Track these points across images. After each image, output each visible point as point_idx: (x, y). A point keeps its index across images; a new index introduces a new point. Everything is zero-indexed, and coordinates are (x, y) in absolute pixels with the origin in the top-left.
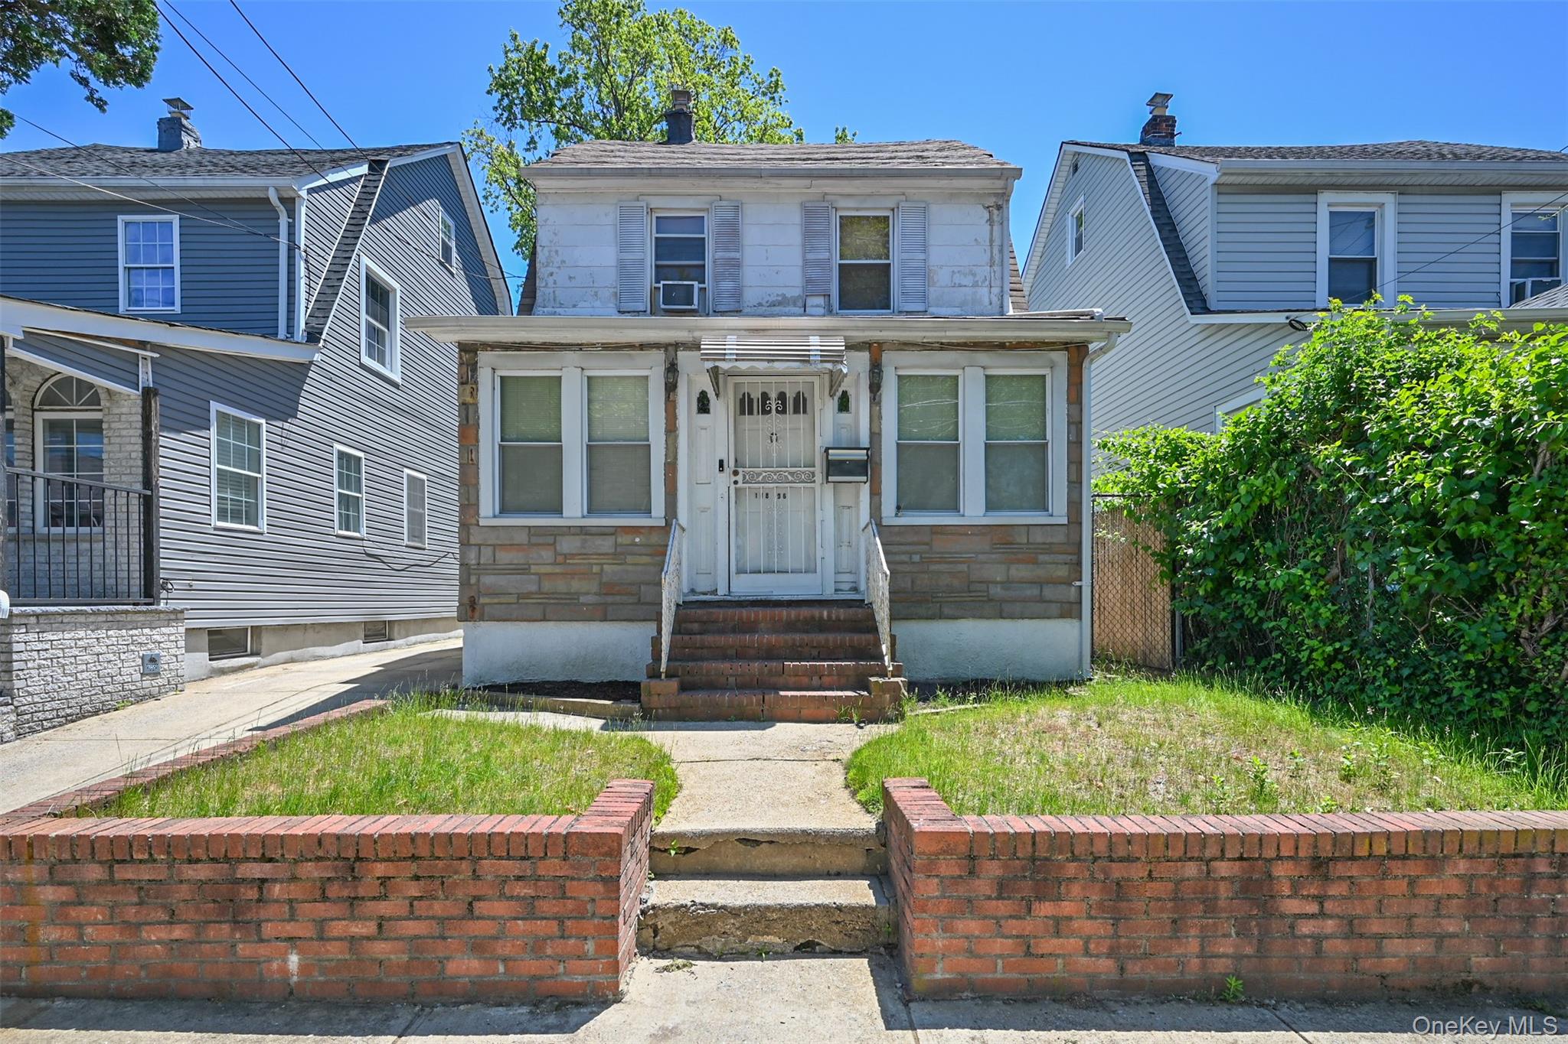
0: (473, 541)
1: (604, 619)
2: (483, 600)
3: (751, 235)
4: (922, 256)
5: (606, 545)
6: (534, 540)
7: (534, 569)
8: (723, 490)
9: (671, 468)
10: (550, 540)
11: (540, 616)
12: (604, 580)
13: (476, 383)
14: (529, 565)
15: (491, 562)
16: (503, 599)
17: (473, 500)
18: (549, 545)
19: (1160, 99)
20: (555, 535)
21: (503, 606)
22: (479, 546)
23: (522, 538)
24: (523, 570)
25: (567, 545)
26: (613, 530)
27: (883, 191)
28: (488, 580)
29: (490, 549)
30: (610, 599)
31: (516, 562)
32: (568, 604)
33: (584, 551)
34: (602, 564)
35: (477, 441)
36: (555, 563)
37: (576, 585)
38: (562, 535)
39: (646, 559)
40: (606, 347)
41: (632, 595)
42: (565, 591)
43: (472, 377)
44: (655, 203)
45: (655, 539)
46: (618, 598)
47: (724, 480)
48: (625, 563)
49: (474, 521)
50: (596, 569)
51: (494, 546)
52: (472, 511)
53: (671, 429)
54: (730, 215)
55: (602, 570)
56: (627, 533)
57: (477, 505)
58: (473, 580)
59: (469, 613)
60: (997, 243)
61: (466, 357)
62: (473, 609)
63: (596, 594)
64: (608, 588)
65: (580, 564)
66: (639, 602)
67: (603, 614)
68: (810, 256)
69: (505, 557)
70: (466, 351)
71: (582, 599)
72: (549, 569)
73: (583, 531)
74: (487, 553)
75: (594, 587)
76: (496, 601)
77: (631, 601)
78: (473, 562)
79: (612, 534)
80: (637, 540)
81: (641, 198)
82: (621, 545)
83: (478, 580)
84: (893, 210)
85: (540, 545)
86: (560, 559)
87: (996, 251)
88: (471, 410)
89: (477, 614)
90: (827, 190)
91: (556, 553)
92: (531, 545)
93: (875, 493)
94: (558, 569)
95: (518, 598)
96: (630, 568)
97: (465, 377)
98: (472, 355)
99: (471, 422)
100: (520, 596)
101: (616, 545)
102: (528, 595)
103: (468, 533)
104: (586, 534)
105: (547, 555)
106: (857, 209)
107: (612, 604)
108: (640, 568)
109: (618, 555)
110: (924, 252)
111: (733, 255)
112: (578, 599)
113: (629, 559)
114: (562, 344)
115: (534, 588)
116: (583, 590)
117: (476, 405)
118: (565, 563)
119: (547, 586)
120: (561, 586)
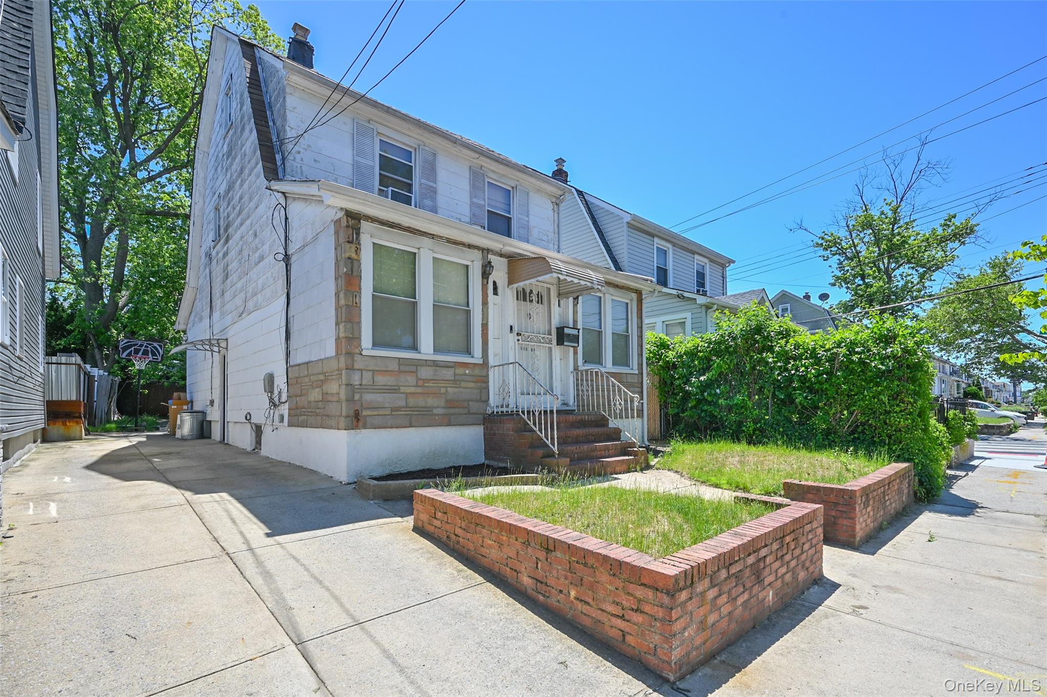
0: (356, 366)
1: (449, 424)
2: (365, 413)
3: (442, 174)
4: (527, 219)
5: (448, 374)
6: (402, 368)
7: (403, 389)
8: (511, 344)
9: (485, 327)
10: (413, 369)
11: (408, 424)
12: (449, 398)
13: (359, 244)
14: (399, 386)
15: (371, 383)
16: (382, 412)
17: (356, 335)
18: (412, 372)
19: (560, 161)
20: (417, 366)
21: (380, 417)
22: (361, 370)
23: (394, 366)
24: (394, 390)
25: (425, 373)
26: (453, 364)
27: (510, 176)
28: (368, 397)
29: (370, 373)
30: (452, 411)
31: (389, 384)
32: (426, 415)
33: (436, 378)
34: (447, 387)
35: (360, 289)
36: (417, 386)
37: (431, 401)
38: (422, 366)
39: (472, 385)
40: (449, 241)
41: (464, 408)
42: (423, 405)
43: (357, 238)
44: (382, 130)
45: (477, 372)
46: (457, 411)
47: (512, 337)
48: (461, 387)
49: (357, 351)
50: (443, 390)
51: (373, 371)
52: (355, 343)
53: (485, 303)
54: (431, 158)
55: (447, 391)
56: (461, 367)
57: (359, 338)
58: (357, 397)
59: (355, 422)
60: (556, 222)
61: (351, 222)
62: (358, 420)
63: (443, 407)
64: (451, 404)
65: (433, 387)
66: (469, 413)
67: (448, 421)
68: (475, 200)
69: (381, 380)
70: (352, 218)
71: (435, 411)
72: (412, 390)
73: (435, 364)
74: (367, 377)
75: (442, 403)
76: (375, 413)
77: (464, 412)
78: (357, 383)
79: (452, 367)
80: (467, 372)
81: (371, 122)
82: (458, 375)
83: (361, 397)
84: (513, 188)
85: (408, 372)
86: (420, 383)
87: (556, 227)
88: (356, 264)
89: (361, 424)
90: (484, 164)
91: (418, 379)
92: (400, 372)
93: (575, 353)
94: (419, 390)
95: (392, 411)
96: (462, 390)
97: (351, 239)
98: (356, 221)
99: (355, 273)
100: (393, 409)
101: (455, 375)
102: (398, 409)
103: (353, 361)
104: (436, 366)
105: (411, 379)
106: (496, 181)
107: (453, 414)
108: (468, 390)
109: (456, 381)
110: (528, 216)
111: (432, 184)
112: (432, 411)
113: (463, 384)
114: (421, 231)
115: (402, 403)
116: (435, 405)
117: (359, 261)
118: (423, 386)
119: (412, 402)
120: (421, 402)
